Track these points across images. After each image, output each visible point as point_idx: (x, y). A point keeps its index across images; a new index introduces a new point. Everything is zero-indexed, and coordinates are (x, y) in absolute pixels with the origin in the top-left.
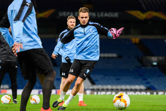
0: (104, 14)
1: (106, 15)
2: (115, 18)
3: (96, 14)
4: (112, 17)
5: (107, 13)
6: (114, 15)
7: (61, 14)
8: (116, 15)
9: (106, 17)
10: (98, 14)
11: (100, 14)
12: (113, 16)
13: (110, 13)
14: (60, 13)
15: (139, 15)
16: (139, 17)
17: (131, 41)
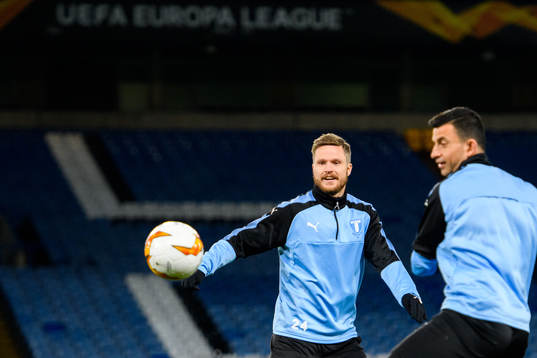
0: (272, 16)
1: (282, 18)
2: (326, 33)
3: (237, 16)
4: (309, 30)
5: (289, 10)
6: (318, 19)
7: (67, 14)
8: (330, 19)
9: (282, 30)
10: (245, 13)
11: (252, 17)
12: (318, 26)
13: (300, 11)
14: (60, 11)
15: (437, 21)
16: (438, 30)
17: (403, 140)
